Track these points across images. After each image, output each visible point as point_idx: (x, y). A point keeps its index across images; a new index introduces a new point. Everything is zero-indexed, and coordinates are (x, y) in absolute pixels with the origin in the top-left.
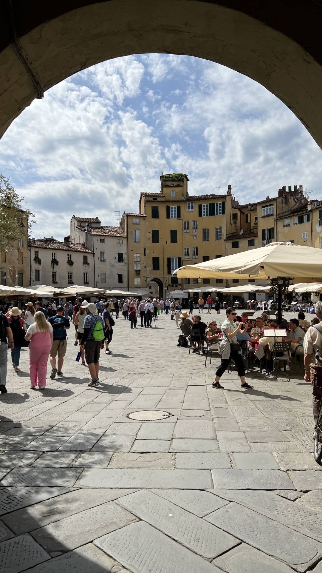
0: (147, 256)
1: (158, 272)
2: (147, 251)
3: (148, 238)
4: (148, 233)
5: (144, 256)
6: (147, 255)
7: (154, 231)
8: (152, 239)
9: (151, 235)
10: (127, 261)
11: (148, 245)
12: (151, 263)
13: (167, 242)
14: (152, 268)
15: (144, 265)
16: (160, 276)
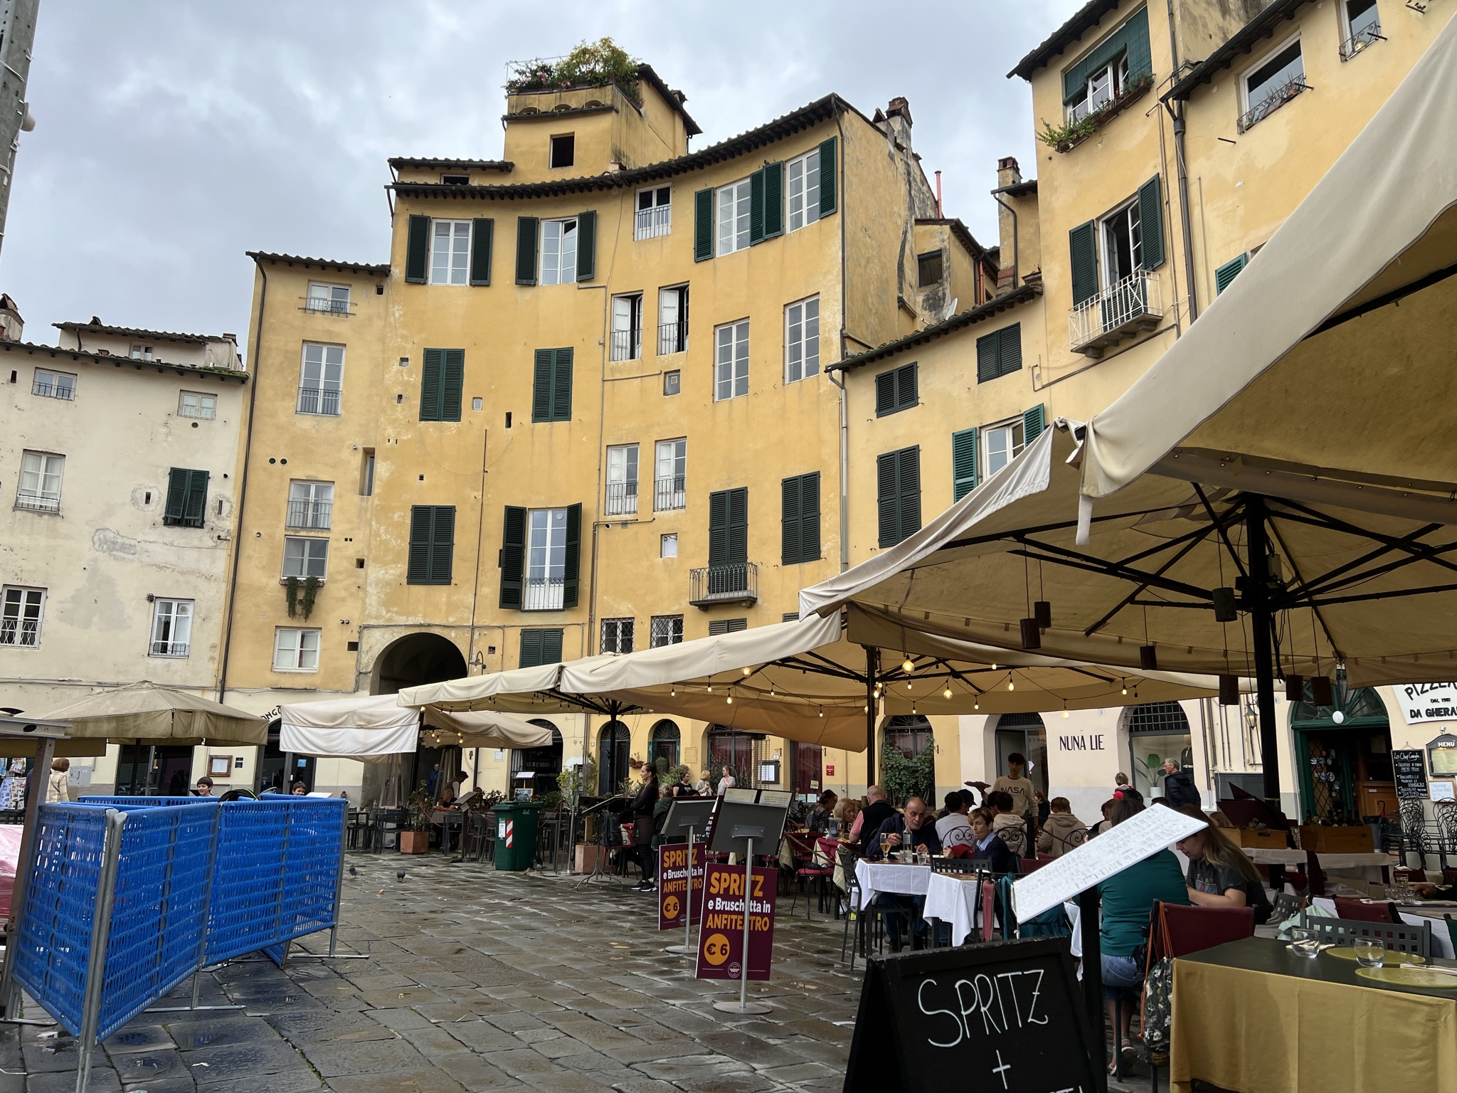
0: (375, 500)
1: (439, 593)
2: (382, 469)
3: (397, 390)
4: (396, 366)
5: (357, 498)
6: (376, 489)
7: (431, 357)
8: (417, 402)
9: (413, 377)
10: (230, 524)
11: (390, 431)
12: (401, 541)
13: (509, 416)
14: (402, 568)
15: (353, 551)
16: (451, 620)
